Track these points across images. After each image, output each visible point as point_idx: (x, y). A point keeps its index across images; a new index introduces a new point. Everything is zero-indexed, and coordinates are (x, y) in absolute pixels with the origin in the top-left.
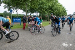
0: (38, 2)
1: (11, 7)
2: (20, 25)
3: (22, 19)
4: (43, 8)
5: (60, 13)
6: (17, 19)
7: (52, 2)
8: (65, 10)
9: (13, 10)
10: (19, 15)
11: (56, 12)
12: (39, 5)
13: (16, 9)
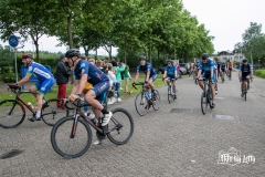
0: (112, 8)
3: (55, 70)
4: (131, 31)
5: (191, 47)
7: (160, 7)
8: (205, 35)
9: (23, 39)
10: (46, 57)
11: (176, 43)
12: (114, 19)
13: (34, 33)
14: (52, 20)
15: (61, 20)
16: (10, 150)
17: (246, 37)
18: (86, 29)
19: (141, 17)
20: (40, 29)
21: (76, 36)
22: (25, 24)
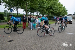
0: (38, 1)
1: (11, 6)
2: (21, 24)
4: (44, 8)
5: (61, 13)
7: (52, 1)
8: (65, 9)
9: (14, 10)
10: (20, 15)
11: (56, 12)
12: (39, 4)
14: (22, 5)
15: (24, 5)
16: (10, 40)
18: (31, 7)
19: (46, 4)
20: (18, 7)
21: (28, 9)
22: (15, 6)
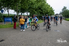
0: (28, 3)
1: (2, 7)
2: (12, 24)
3: (13, 19)
4: (33, 8)
6: (8, 18)
7: (41, 2)
8: (52, 9)
9: (5, 11)
10: (11, 15)
11: (45, 12)
12: (29, 5)
13: (8, 9)
14: (12, 6)
15: (15, 6)
16: (1, 40)
17: (63, 10)
18: (21, 8)
19: (35, 5)
20: (9, 8)
21: (19, 10)
22: (5, 7)
